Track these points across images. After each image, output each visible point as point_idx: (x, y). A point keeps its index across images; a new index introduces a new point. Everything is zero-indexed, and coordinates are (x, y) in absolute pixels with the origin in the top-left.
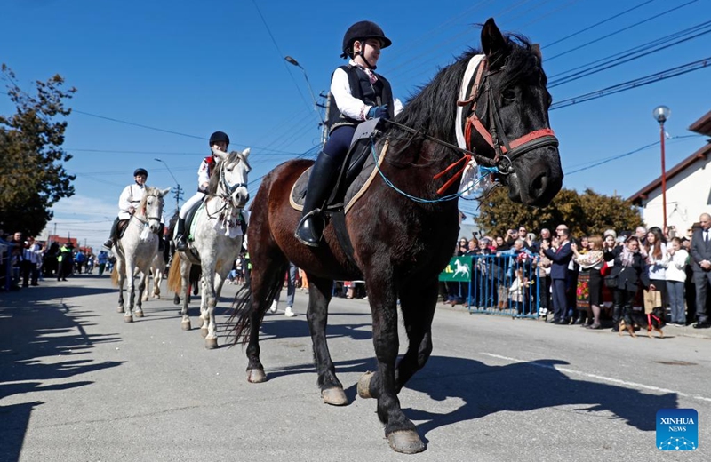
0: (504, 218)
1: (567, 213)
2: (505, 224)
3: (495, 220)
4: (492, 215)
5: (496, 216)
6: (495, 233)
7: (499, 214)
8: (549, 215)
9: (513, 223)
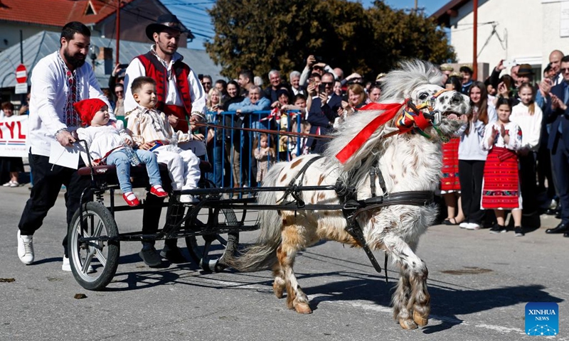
0: (252, 45)
1: (346, 38)
2: (253, 55)
3: (239, 48)
4: (234, 39)
5: (241, 41)
6: (239, 69)
7: (245, 38)
8: (320, 41)
9: (265, 53)
